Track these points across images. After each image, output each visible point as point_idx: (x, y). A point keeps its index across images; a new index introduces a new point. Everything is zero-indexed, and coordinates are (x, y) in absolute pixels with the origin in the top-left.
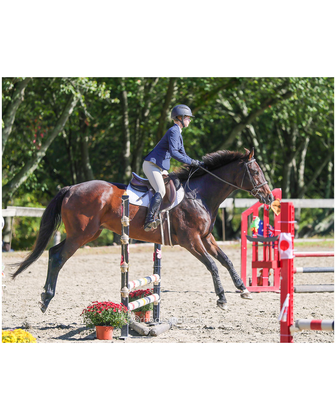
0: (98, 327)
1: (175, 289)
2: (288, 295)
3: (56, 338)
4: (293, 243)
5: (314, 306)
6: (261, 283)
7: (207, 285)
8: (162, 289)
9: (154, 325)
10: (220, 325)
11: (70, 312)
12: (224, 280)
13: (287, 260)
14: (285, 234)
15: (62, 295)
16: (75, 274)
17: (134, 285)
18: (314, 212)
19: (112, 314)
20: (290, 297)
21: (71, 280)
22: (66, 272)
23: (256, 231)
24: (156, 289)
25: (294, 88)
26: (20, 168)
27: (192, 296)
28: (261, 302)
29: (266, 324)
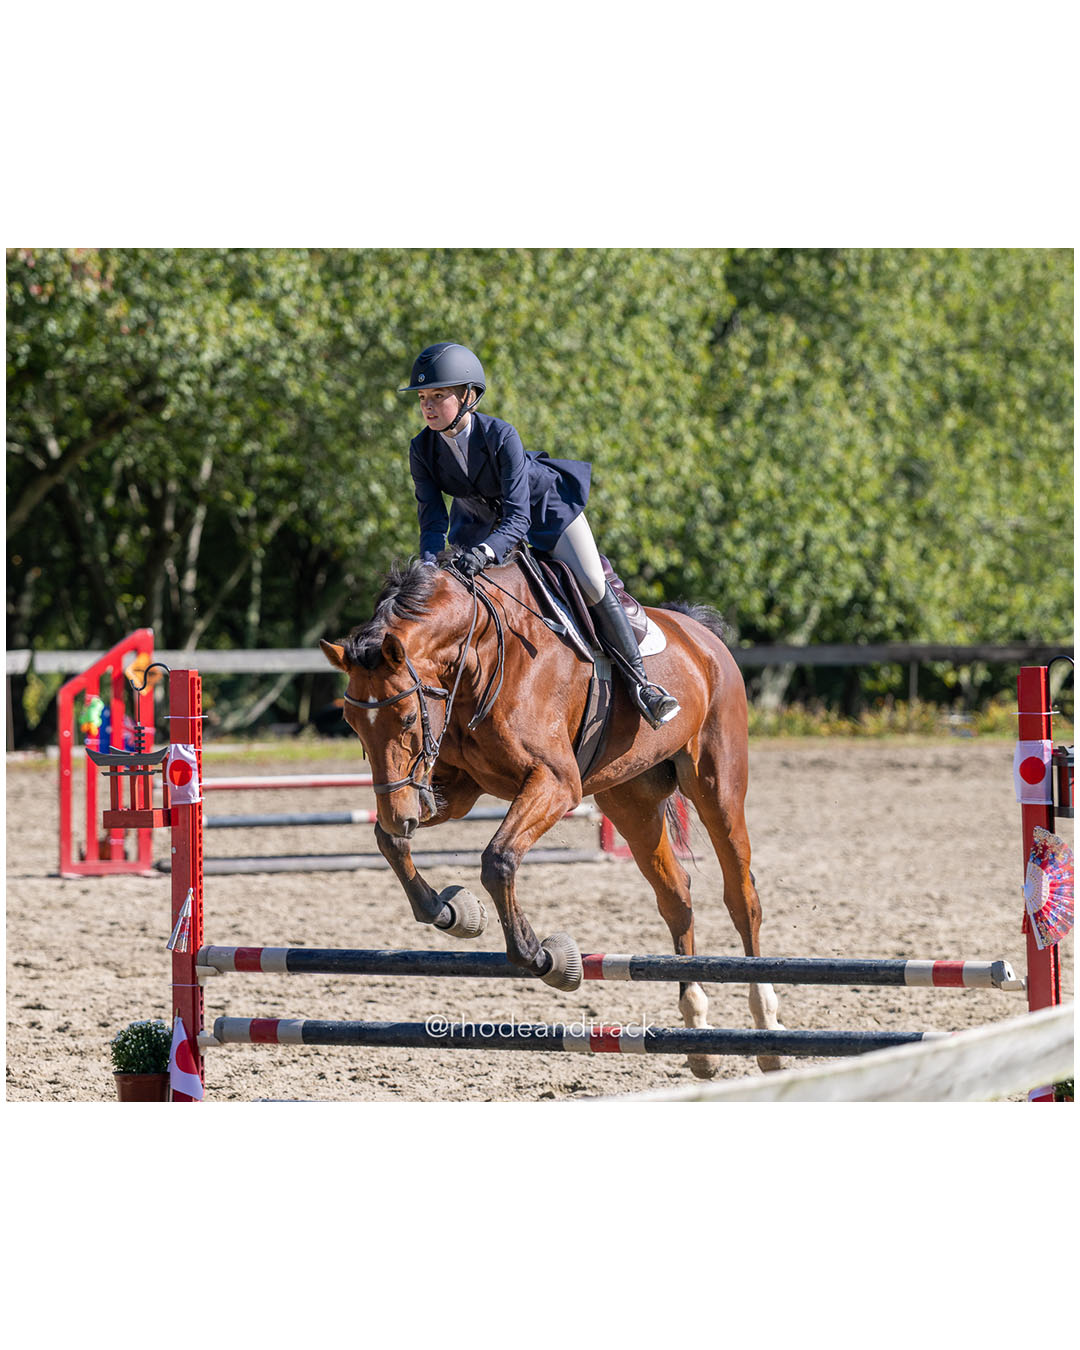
2: (192, 890)
6: (107, 855)
10: (19, 957)
12: (17, 846)
13: (186, 807)
14: (180, 746)
20: (194, 894)
23: (95, 731)
28: (109, 899)
29: (126, 955)
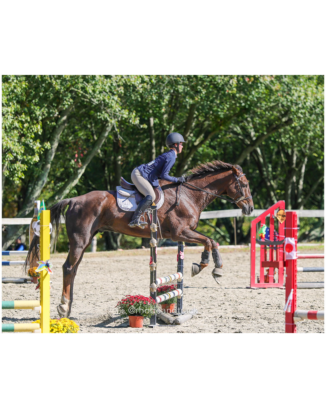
0: (130, 317)
1: (195, 285)
2: (292, 290)
3: (95, 326)
4: (296, 246)
5: (312, 300)
6: (267, 281)
7: (222, 281)
8: (184, 285)
9: (177, 315)
10: (234, 316)
11: (107, 304)
12: (236, 278)
13: (291, 260)
14: (289, 238)
15: (100, 290)
16: (110, 272)
17: (161, 281)
18: (311, 222)
19: (142, 305)
20: (293, 291)
21: (107, 277)
22: (102, 270)
23: (264, 236)
24: (180, 285)
25: (295, 116)
26: (63, 183)
27: (209, 291)
28: (268, 296)
29: (272, 315)
